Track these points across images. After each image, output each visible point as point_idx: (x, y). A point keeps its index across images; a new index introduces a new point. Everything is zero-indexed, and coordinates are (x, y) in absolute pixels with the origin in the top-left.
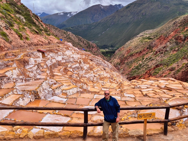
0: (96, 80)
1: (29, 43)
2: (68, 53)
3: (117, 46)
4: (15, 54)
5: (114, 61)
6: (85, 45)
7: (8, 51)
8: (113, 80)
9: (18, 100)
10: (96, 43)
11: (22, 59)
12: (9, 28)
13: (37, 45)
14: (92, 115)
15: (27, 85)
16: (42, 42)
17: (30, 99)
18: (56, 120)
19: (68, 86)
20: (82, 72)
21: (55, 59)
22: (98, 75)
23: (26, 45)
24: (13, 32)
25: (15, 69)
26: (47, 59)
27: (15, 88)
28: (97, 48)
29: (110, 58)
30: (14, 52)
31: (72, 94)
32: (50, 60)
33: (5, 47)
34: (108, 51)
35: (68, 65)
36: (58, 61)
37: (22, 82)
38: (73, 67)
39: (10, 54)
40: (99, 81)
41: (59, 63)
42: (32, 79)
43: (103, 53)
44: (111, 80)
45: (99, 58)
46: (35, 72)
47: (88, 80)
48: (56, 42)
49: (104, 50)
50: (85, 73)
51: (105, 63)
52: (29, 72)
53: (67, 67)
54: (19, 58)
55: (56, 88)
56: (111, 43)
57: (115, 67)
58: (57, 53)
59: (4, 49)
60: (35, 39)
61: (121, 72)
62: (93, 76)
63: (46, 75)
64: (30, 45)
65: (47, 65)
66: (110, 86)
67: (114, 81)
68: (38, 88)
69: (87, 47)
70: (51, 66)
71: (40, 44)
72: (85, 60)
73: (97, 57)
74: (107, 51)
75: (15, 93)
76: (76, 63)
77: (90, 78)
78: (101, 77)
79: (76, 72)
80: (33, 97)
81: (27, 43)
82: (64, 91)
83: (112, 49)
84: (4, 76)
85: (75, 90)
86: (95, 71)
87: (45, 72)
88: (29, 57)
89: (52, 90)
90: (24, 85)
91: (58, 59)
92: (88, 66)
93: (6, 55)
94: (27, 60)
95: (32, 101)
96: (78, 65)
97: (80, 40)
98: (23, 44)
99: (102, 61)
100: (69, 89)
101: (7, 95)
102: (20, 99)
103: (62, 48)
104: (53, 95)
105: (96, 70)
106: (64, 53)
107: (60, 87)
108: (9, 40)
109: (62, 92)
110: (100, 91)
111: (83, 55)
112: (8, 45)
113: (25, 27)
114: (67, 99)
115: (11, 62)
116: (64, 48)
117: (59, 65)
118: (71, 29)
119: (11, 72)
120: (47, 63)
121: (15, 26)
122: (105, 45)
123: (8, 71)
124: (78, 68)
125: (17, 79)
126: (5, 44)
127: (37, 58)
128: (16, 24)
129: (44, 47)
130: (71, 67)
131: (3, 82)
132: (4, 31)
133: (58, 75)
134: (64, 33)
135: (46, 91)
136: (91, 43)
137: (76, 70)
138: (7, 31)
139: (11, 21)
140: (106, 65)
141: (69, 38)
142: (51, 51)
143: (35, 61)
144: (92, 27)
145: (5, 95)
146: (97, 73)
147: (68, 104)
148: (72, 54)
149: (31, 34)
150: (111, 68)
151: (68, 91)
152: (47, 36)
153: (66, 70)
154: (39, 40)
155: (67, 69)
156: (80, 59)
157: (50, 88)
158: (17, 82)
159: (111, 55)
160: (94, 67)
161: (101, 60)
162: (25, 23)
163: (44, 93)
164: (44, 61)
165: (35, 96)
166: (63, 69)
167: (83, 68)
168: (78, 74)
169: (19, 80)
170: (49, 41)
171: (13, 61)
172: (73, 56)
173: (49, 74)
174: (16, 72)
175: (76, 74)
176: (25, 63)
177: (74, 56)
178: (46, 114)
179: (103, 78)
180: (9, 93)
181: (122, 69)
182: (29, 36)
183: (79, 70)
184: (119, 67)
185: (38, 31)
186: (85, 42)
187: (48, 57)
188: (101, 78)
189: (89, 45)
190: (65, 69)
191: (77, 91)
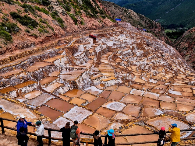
0: (148, 69)
1: (82, 28)
2: (121, 37)
3: (189, 26)
4: (66, 41)
5: (181, 45)
6: (147, 24)
7: (61, 39)
8: (170, 69)
9: (58, 88)
10: (161, 23)
11: (71, 47)
12: (65, 14)
13: (91, 29)
14: (116, 111)
15: (69, 74)
16: (96, 26)
17: (69, 88)
18: (80, 112)
19: (108, 77)
20: (132, 59)
21: (105, 45)
22: (152, 63)
23: (80, 30)
24: (69, 17)
25: (63, 57)
26: (97, 45)
27: (59, 76)
28: (161, 28)
29: (176, 40)
30: (66, 39)
31: (110, 85)
32: (101, 45)
33: (59, 34)
34: (175, 32)
35: (119, 51)
36: (109, 47)
37: (66, 71)
38: (124, 53)
39: (63, 42)
40: (152, 70)
41: (110, 49)
42: (75, 69)
43: (168, 34)
44: (167, 69)
45: (160, 41)
46: (82, 60)
47: (138, 68)
48: (110, 25)
49: (170, 31)
50: (137, 60)
51: (167, 48)
52: (76, 59)
53: (117, 54)
54: (69, 46)
55: (95, 79)
56: (180, 22)
57: (178, 53)
58: (109, 37)
59: (58, 37)
60: (89, 22)
61: (186, 58)
62: (146, 64)
63: (92, 63)
64: (83, 29)
65: (95, 52)
66: (163, 76)
67: (171, 71)
68: (78, 78)
69: (149, 27)
70: (100, 53)
71: (93, 29)
72: (139, 45)
73: (157, 40)
74: (173, 31)
75: (58, 81)
76: (128, 49)
77: (141, 66)
78: (155, 65)
79: (125, 58)
80: (72, 86)
81: (81, 28)
82: (102, 82)
83: (181, 29)
84: (52, 65)
85: (114, 82)
86: (149, 58)
87: (92, 59)
88: (80, 43)
89: (91, 80)
90: (67, 74)
91: (109, 44)
92: (142, 52)
93: (59, 42)
94: (76, 47)
95: (71, 90)
96: (129, 51)
97: (141, 18)
98: (77, 29)
99: (164, 45)
100: (107, 81)
101: (51, 83)
102: (61, 88)
103: (116, 32)
104: (91, 85)
105: (151, 57)
106: (116, 38)
107: (99, 78)
108: (64, 26)
109: (101, 83)
110: (146, 83)
111: (139, 39)
112: (62, 31)
113: (81, 11)
114: (102, 91)
115: (62, 50)
116: (118, 32)
117: (109, 51)
118: (134, 5)
119: (60, 60)
120: (96, 49)
121: (72, 11)
122: (172, 25)
123: (57, 59)
124: (129, 54)
125: (62, 68)
126: (60, 31)
127: (88, 44)
128: (73, 9)
129: (96, 32)
130: (121, 54)
131: (51, 70)
132: (61, 17)
133: (104, 63)
134: (125, 11)
135: (86, 81)
136: (154, 22)
137: (126, 57)
138: (64, 17)
139: (68, 5)
140: (167, 50)
141: (130, 17)
142: (103, 36)
143: (85, 48)
144: (159, 3)
145: (49, 83)
146: (151, 61)
147: (99, 97)
148: (125, 38)
149: (86, 18)
150: (173, 53)
151: (106, 82)
152: (102, 19)
153: (115, 57)
154: (93, 24)
155: (117, 56)
156: (134, 44)
157: (89, 78)
158: (62, 70)
159: (178, 37)
160: (149, 54)
161: (162, 44)
162: (82, 6)
163: (83, 82)
164: (94, 47)
165: (74, 86)
166: (112, 55)
167: (136, 54)
168: (128, 62)
169: (64, 69)
170: (103, 24)
171: (63, 49)
172: (126, 40)
173: (95, 62)
174: (64, 60)
175: (125, 61)
176: (73, 50)
177: (128, 41)
178: (75, 105)
179: (157, 67)
180: (53, 82)
181: (188, 55)
182: (84, 20)
183: (130, 57)
184: (185, 52)
185: (94, 14)
186: (147, 21)
187: (99, 42)
188: (155, 67)
189: (152, 25)
190: (115, 55)
191: (115, 83)
